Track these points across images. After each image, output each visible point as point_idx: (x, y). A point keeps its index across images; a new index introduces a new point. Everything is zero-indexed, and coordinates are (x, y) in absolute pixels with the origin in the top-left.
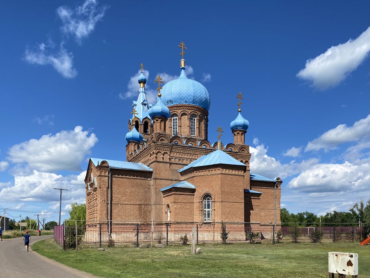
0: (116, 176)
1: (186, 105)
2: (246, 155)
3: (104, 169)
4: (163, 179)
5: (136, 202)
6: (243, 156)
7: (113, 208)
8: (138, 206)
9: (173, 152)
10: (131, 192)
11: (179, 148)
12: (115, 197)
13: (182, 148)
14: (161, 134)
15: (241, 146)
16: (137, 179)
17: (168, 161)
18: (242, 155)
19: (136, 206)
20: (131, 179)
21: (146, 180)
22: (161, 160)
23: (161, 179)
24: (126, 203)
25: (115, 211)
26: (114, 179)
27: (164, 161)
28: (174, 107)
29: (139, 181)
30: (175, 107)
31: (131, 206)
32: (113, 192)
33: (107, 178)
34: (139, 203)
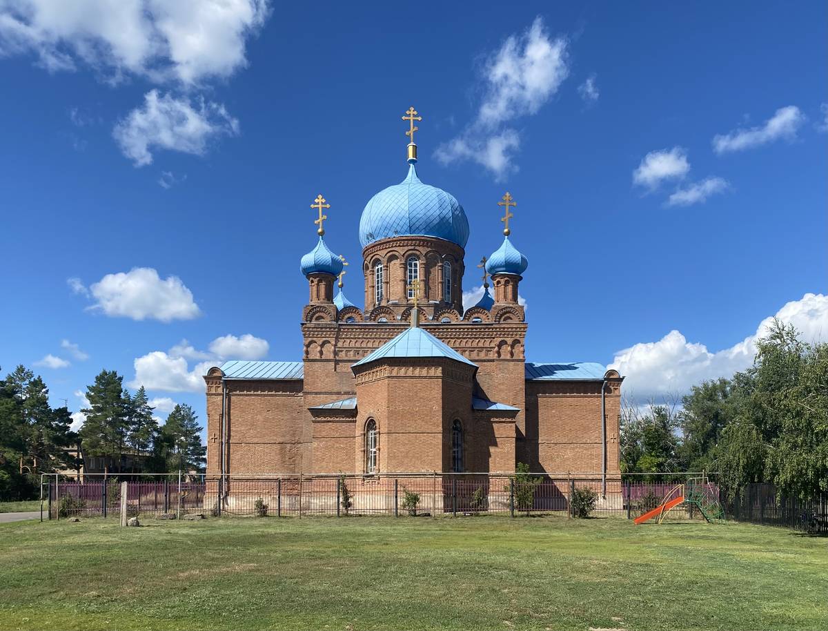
0: (238, 392)
1: (395, 239)
2: (512, 328)
3: (215, 381)
4: (320, 393)
5: (275, 438)
6: (506, 330)
7: (231, 450)
8: (279, 446)
9: (344, 338)
10: (266, 420)
11: (354, 330)
12: (236, 431)
13: (361, 329)
14: (315, 308)
15: (502, 310)
16: (276, 396)
17: (332, 357)
18: (504, 328)
19: (274, 446)
20: (265, 396)
21: (294, 396)
22: (318, 357)
23: (316, 393)
24: (256, 440)
25: (235, 457)
26: (233, 398)
27: (323, 357)
28: (375, 246)
29: (281, 398)
30: (378, 245)
31: (266, 446)
32: (232, 421)
33: (220, 398)
34: (280, 440)
